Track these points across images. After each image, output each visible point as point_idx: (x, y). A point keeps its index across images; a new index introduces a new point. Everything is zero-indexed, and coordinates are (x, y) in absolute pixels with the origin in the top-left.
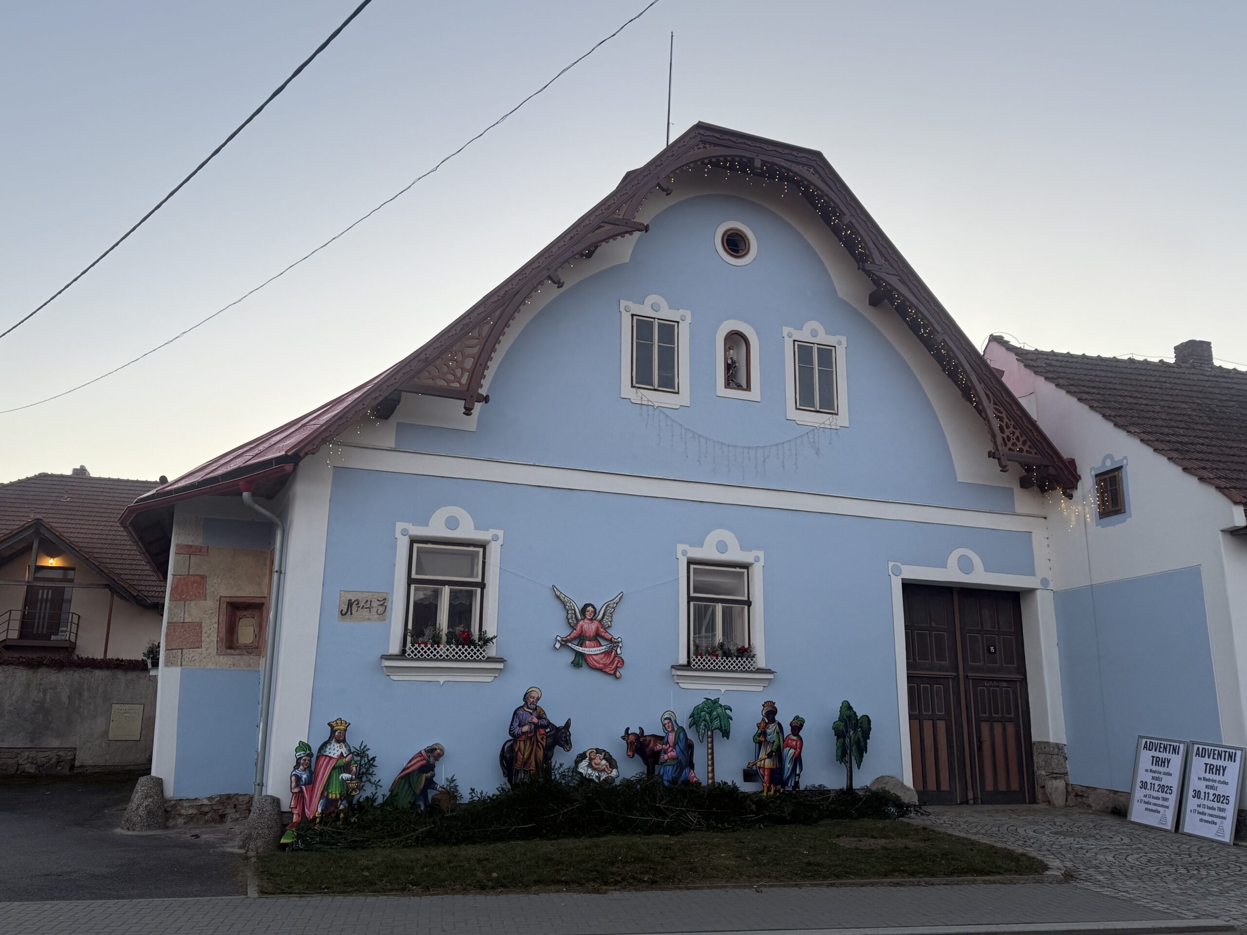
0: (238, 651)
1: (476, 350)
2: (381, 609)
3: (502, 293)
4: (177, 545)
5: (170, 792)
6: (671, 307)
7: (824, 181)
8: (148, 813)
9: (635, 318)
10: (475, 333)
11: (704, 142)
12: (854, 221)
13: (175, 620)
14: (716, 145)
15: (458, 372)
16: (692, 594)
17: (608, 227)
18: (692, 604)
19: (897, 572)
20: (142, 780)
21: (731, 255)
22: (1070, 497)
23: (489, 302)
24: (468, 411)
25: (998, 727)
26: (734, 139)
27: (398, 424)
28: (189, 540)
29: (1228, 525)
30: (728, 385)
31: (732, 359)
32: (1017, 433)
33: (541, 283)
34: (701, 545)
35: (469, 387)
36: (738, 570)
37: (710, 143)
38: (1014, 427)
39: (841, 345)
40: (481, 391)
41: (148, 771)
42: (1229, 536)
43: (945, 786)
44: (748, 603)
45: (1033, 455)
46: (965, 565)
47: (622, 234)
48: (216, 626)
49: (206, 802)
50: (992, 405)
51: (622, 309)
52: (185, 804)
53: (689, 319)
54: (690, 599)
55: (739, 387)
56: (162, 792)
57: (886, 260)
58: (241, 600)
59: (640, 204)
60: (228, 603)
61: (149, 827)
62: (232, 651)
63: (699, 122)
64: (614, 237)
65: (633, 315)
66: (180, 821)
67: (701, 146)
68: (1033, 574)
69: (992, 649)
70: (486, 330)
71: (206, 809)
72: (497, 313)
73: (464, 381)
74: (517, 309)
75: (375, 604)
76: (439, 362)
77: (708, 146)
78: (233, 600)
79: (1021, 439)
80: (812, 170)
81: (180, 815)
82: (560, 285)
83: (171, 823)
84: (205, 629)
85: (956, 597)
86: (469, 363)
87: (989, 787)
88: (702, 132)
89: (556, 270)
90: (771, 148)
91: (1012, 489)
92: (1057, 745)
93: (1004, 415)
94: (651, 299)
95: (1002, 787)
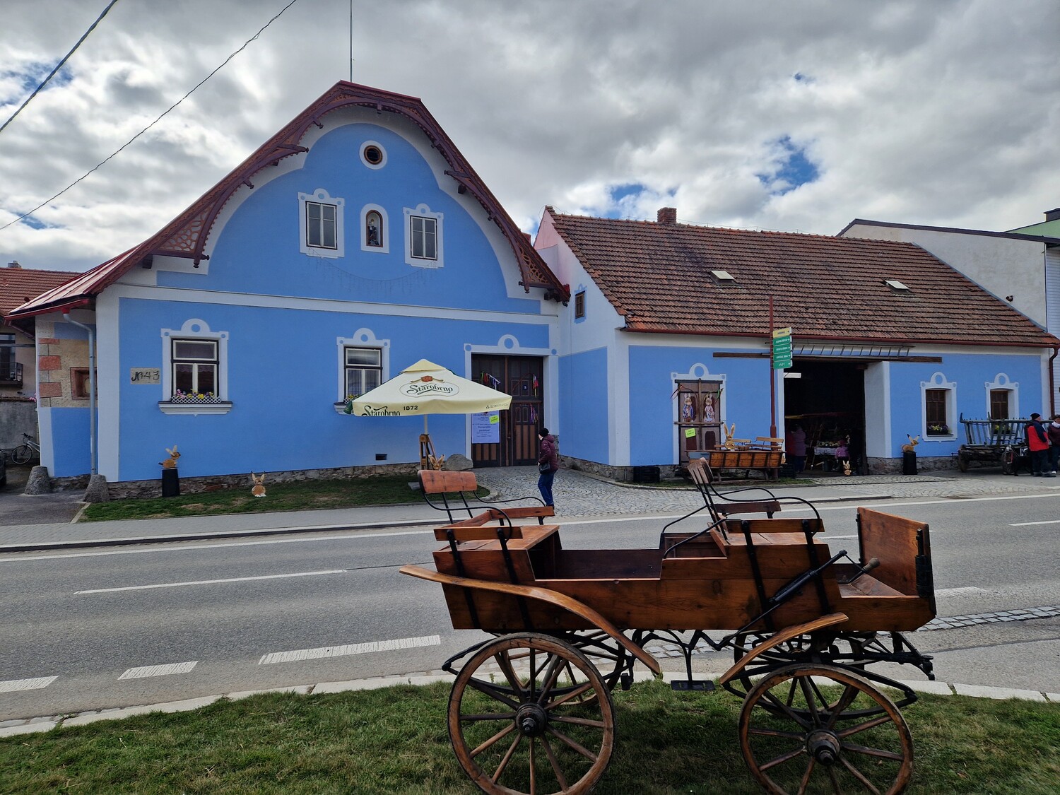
0: (85, 398)
1: (199, 228)
2: (156, 377)
3: (214, 193)
4: (39, 339)
5: (52, 474)
6: (331, 196)
7: (423, 118)
8: (39, 485)
9: (308, 203)
10: (198, 218)
11: (345, 94)
12: (442, 144)
13: (44, 381)
14: (352, 96)
15: (189, 242)
16: (347, 364)
17: (281, 150)
18: (347, 369)
19: (469, 348)
20: (34, 468)
21: (371, 163)
22: (566, 305)
23: (205, 200)
24: (196, 265)
25: (525, 427)
26: (363, 92)
27: (158, 271)
28: (46, 336)
29: (617, 327)
30: (369, 244)
31: (372, 227)
32: (537, 271)
33: (239, 186)
34: (351, 337)
35: (195, 251)
36: (375, 350)
37: (348, 95)
38: (535, 267)
39: (440, 218)
40: (203, 253)
41: (38, 463)
42: (619, 332)
43: (494, 458)
44: (381, 368)
45: (545, 283)
46: (509, 344)
47: (291, 154)
48: (70, 384)
49: (75, 478)
50: (523, 255)
51: (299, 198)
52: (62, 480)
53: (343, 204)
54: (346, 367)
55: (377, 245)
56: (47, 474)
57: (462, 168)
58: (83, 369)
59: (303, 134)
60: (76, 371)
61: (41, 493)
62: (82, 398)
63: (341, 81)
64: (286, 156)
65: (306, 202)
66: (61, 489)
67: (342, 96)
68: (547, 346)
69: (525, 387)
70: (205, 216)
71: (76, 482)
72: (212, 206)
73: (192, 247)
74: (224, 203)
75: (152, 374)
76: (176, 236)
77: (346, 96)
78: (78, 369)
79: (539, 274)
80: (415, 111)
81: (60, 486)
82: (252, 187)
83: (55, 490)
84: (63, 386)
85: (506, 361)
86: (195, 237)
87: (519, 457)
88: (342, 87)
89: (248, 178)
90: (388, 97)
91: (539, 301)
92: (554, 436)
93: (530, 261)
94: (318, 191)
95: (526, 457)
